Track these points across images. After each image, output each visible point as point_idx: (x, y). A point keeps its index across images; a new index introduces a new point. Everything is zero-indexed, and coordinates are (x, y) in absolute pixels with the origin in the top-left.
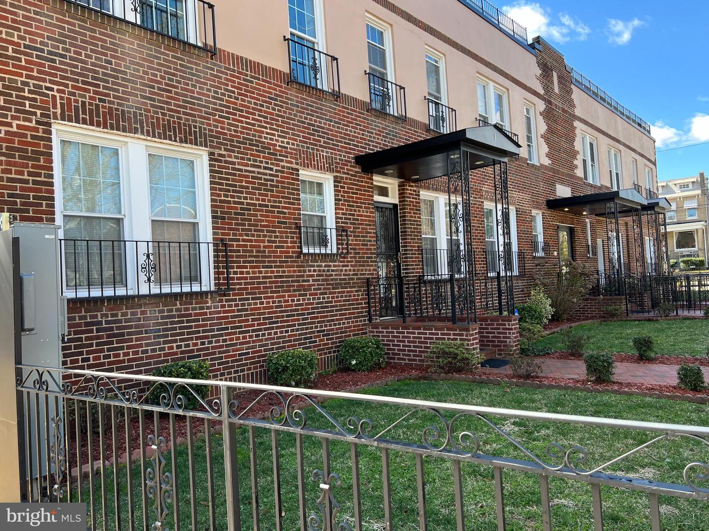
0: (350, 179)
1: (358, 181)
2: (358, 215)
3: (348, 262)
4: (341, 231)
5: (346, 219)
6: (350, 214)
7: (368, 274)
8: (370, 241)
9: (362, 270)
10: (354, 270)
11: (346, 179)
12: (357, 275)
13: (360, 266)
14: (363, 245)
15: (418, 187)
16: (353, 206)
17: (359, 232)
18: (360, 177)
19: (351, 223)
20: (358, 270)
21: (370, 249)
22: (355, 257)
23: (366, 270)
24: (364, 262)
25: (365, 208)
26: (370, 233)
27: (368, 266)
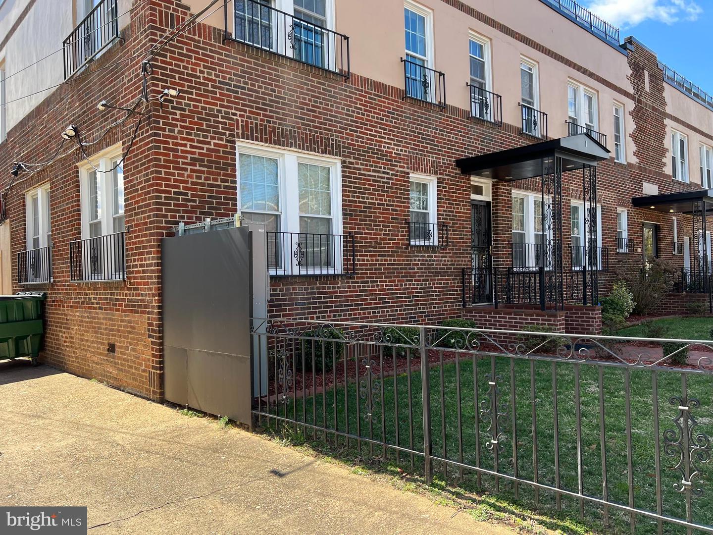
0: (451, 180)
1: (458, 181)
2: (457, 212)
3: (446, 253)
4: (442, 226)
5: (446, 215)
6: (450, 211)
7: (464, 265)
8: (466, 235)
9: (459, 261)
10: (452, 261)
11: (448, 180)
12: (454, 265)
13: (457, 257)
14: (460, 238)
15: (510, 186)
16: (452, 204)
17: (457, 227)
18: (459, 178)
19: (450, 219)
20: (455, 261)
21: (466, 243)
22: (452, 249)
23: (462, 261)
24: (460, 253)
25: (463, 205)
26: (467, 228)
27: (463, 257)
